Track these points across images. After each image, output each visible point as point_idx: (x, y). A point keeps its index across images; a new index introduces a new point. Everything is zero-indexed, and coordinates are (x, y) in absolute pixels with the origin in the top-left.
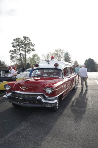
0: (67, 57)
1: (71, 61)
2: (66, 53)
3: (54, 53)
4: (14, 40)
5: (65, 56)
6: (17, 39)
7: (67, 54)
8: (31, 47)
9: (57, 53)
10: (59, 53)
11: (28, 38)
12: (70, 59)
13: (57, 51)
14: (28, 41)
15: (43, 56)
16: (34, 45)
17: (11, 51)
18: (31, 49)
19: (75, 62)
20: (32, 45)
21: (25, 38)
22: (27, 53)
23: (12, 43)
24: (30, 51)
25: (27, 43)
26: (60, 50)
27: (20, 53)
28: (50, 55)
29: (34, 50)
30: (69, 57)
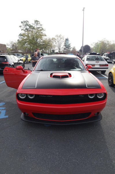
1: (71, 47)
4: (22, 22)
5: (65, 41)
12: (70, 45)
19: (73, 48)
26: (60, 35)
30: (69, 43)
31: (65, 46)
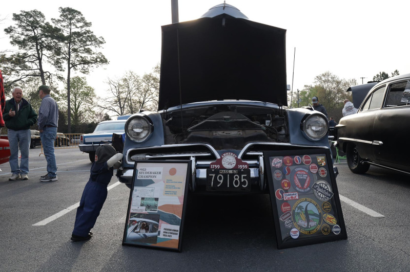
6: (28, 14)
14: (79, 24)
16: (101, 40)
17: (4, 59)
18: (88, 57)
20: (99, 42)
23: (9, 31)
24: (84, 62)
25: (75, 33)
27: (41, 69)
29: (104, 61)
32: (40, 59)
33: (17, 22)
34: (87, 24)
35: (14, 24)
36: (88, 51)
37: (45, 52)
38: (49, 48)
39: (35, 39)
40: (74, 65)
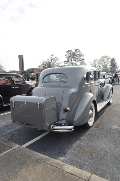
0: (113, 62)
1: (117, 66)
2: (112, 58)
3: (100, 59)
4: (67, 52)
5: (111, 61)
6: (69, 51)
7: (113, 60)
8: (81, 57)
9: (103, 59)
10: (105, 59)
11: (78, 50)
12: (117, 64)
13: (103, 57)
14: (79, 52)
15: (90, 63)
17: (65, 61)
18: (81, 59)
20: (82, 55)
21: (76, 50)
22: (78, 62)
23: (66, 55)
25: (78, 54)
26: (106, 56)
27: (72, 62)
28: (96, 61)
29: (84, 60)
30: (116, 62)
31: (111, 65)
32: (72, 60)
33: (67, 53)
34: (80, 52)
35: (67, 54)
36: (80, 58)
37: (72, 59)
38: (73, 57)
39: (71, 56)
40: (78, 61)
